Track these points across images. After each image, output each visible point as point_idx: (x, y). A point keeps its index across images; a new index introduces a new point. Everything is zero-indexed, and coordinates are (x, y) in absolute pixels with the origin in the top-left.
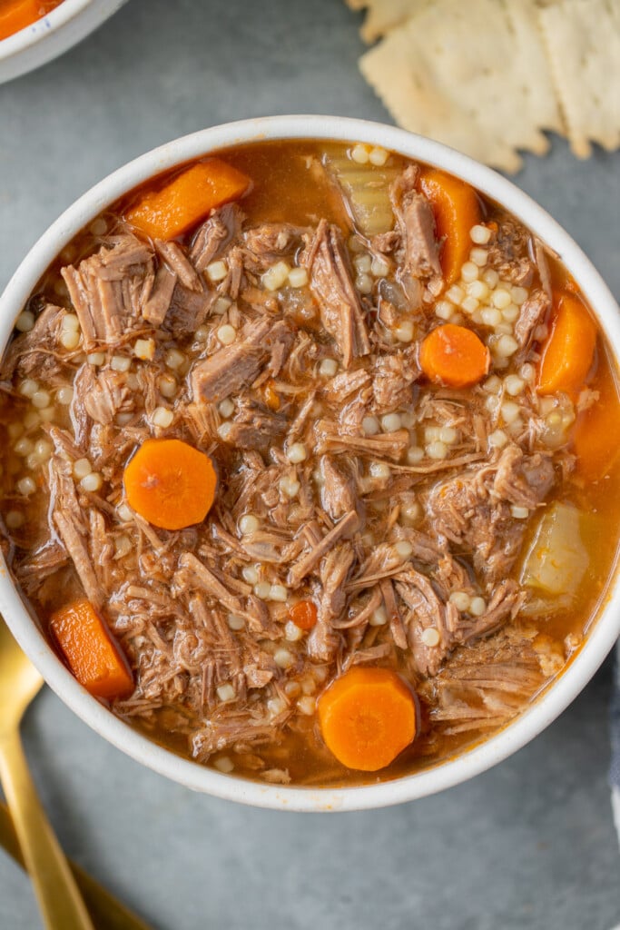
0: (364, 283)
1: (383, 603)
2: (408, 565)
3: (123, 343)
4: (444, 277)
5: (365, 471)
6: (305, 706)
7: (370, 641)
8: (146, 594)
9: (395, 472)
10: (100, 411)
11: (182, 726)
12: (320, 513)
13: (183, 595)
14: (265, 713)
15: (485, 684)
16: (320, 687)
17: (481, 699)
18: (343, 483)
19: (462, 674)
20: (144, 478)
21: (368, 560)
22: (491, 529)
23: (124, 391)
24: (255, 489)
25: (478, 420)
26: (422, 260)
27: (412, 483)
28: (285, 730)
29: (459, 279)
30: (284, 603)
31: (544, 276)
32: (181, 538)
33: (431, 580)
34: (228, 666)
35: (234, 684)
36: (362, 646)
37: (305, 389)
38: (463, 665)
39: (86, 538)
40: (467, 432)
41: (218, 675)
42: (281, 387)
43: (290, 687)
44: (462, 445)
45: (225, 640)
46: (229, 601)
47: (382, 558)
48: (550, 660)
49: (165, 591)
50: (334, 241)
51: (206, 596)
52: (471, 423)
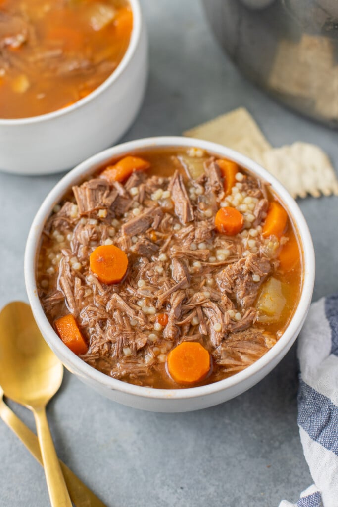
0: (193, 196)
1: (197, 316)
2: (208, 300)
3: (94, 210)
4: (225, 191)
5: (191, 264)
6: (161, 358)
7: (192, 333)
8: (96, 309)
9: (204, 265)
10: (83, 239)
11: (107, 368)
12: (171, 280)
13: (111, 310)
14: (144, 361)
15: (241, 350)
16: (168, 351)
17: (240, 357)
18: (181, 266)
19: (231, 344)
20: (98, 258)
21: (191, 299)
22: (244, 285)
23: (93, 230)
24: (144, 270)
25: (238, 246)
26: (216, 182)
27: (211, 271)
28: (152, 369)
29: (230, 193)
30: (154, 315)
31: (265, 195)
32: (112, 289)
33: (219, 306)
34: (128, 339)
35: (131, 347)
36: (188, 334)
37: (167, 235)
38: (231, 341)
39: (72, 288)
40: (234, 251)
41: (124, 342)
42: (157, 233)
43: (155, 349)
44: (232, 256)
45: (128, 329)
46: (130, 313)
47: (197, 297)
48: (270, 340)
49: (103, 309)
50: (181, 179)
51: (121, 311)
52: (235, 247)
